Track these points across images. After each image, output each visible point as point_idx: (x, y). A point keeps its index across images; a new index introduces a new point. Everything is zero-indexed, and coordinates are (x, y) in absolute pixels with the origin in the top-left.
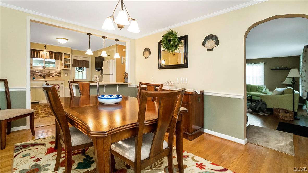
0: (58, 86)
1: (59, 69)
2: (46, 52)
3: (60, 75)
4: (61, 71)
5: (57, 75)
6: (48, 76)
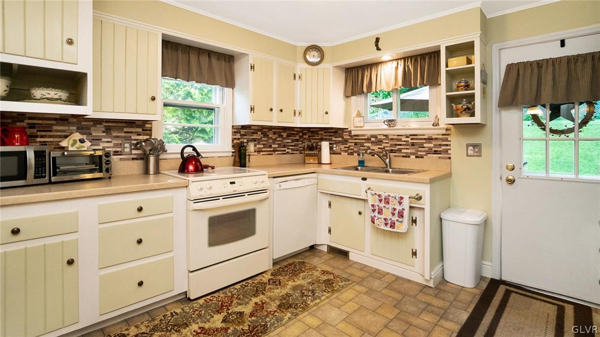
1: (443, 124)
3: (446, 151)
4: (448, 132)
5: (435, 151)
6: (403, 156)
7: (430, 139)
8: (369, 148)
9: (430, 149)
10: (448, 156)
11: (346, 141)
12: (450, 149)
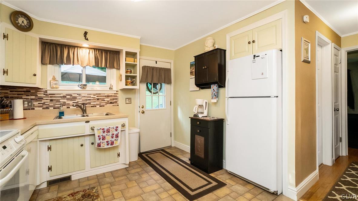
0: (115, 133)
1: (115, 88)
2: (88, 50)
3: (116, 102)
4: (117, 93)
7: (108, 96)
8: (65, 102)
9: (108, 101)
11: (41, 98)
12: (118, 101)
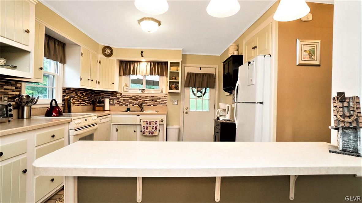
0: (155, 126)
1: (164, 92)
2: (146, 63)
3: (165, 103)
4: (166, 95)
5: (161, 103)
6: (148, 106)
7: (160, 98)
8: (131, 102)
9: (159, 102)
10: (167, 105)
11: (119, 98)
12: (167, 102)
